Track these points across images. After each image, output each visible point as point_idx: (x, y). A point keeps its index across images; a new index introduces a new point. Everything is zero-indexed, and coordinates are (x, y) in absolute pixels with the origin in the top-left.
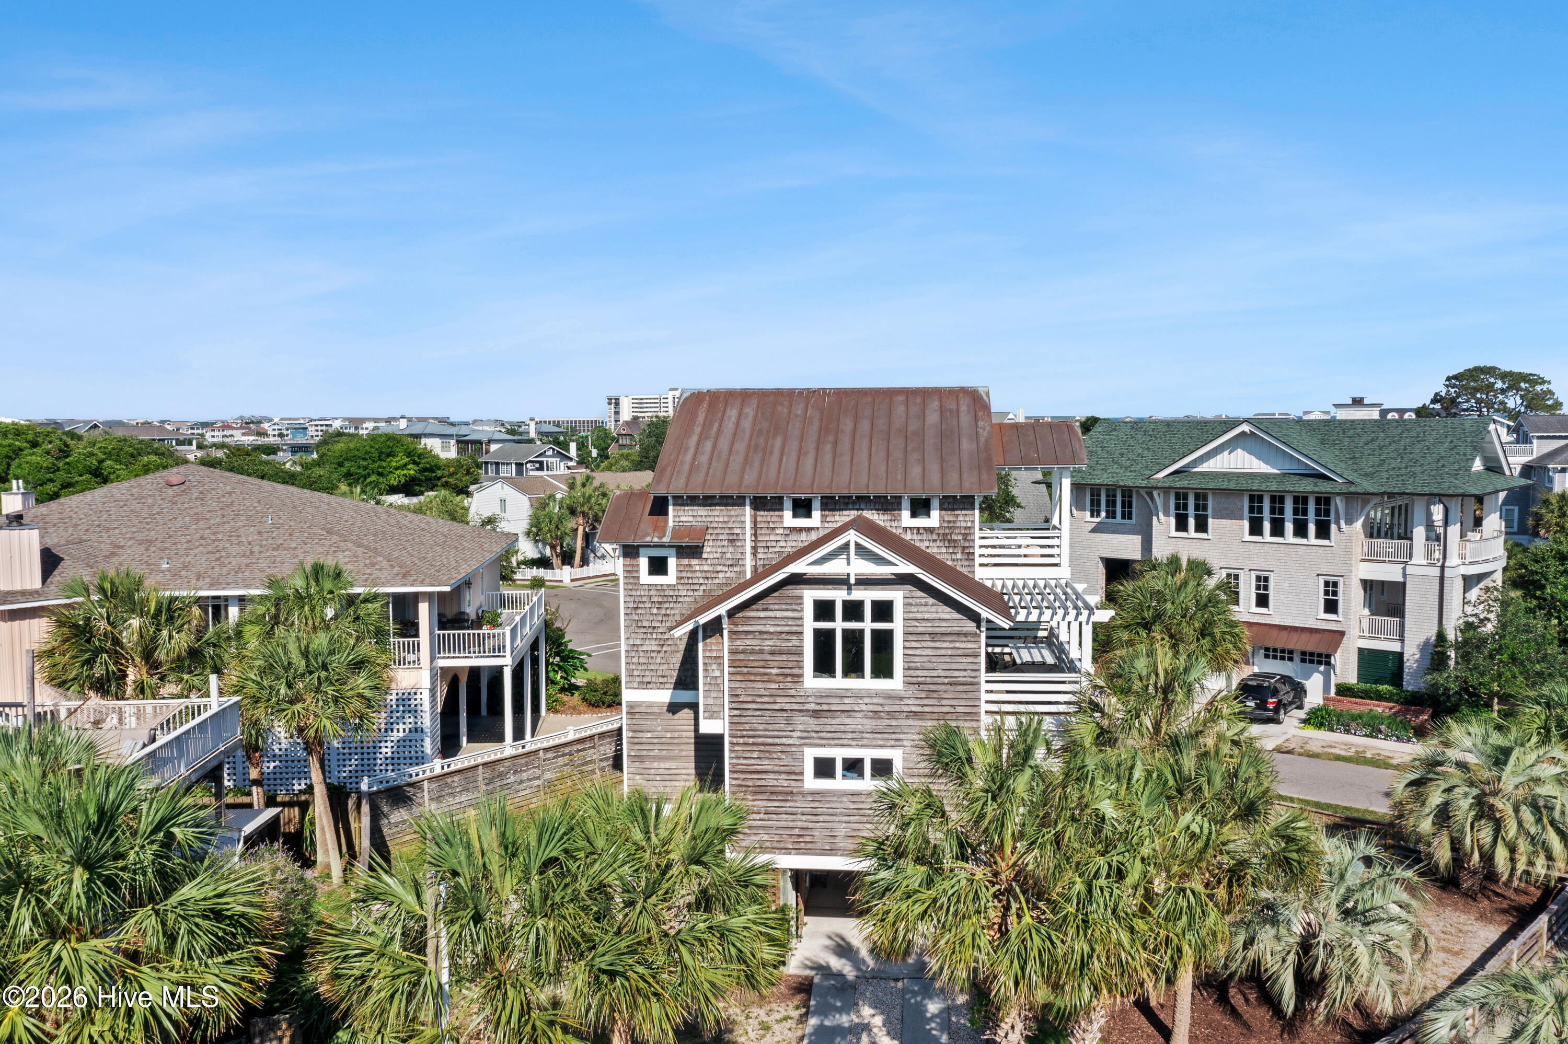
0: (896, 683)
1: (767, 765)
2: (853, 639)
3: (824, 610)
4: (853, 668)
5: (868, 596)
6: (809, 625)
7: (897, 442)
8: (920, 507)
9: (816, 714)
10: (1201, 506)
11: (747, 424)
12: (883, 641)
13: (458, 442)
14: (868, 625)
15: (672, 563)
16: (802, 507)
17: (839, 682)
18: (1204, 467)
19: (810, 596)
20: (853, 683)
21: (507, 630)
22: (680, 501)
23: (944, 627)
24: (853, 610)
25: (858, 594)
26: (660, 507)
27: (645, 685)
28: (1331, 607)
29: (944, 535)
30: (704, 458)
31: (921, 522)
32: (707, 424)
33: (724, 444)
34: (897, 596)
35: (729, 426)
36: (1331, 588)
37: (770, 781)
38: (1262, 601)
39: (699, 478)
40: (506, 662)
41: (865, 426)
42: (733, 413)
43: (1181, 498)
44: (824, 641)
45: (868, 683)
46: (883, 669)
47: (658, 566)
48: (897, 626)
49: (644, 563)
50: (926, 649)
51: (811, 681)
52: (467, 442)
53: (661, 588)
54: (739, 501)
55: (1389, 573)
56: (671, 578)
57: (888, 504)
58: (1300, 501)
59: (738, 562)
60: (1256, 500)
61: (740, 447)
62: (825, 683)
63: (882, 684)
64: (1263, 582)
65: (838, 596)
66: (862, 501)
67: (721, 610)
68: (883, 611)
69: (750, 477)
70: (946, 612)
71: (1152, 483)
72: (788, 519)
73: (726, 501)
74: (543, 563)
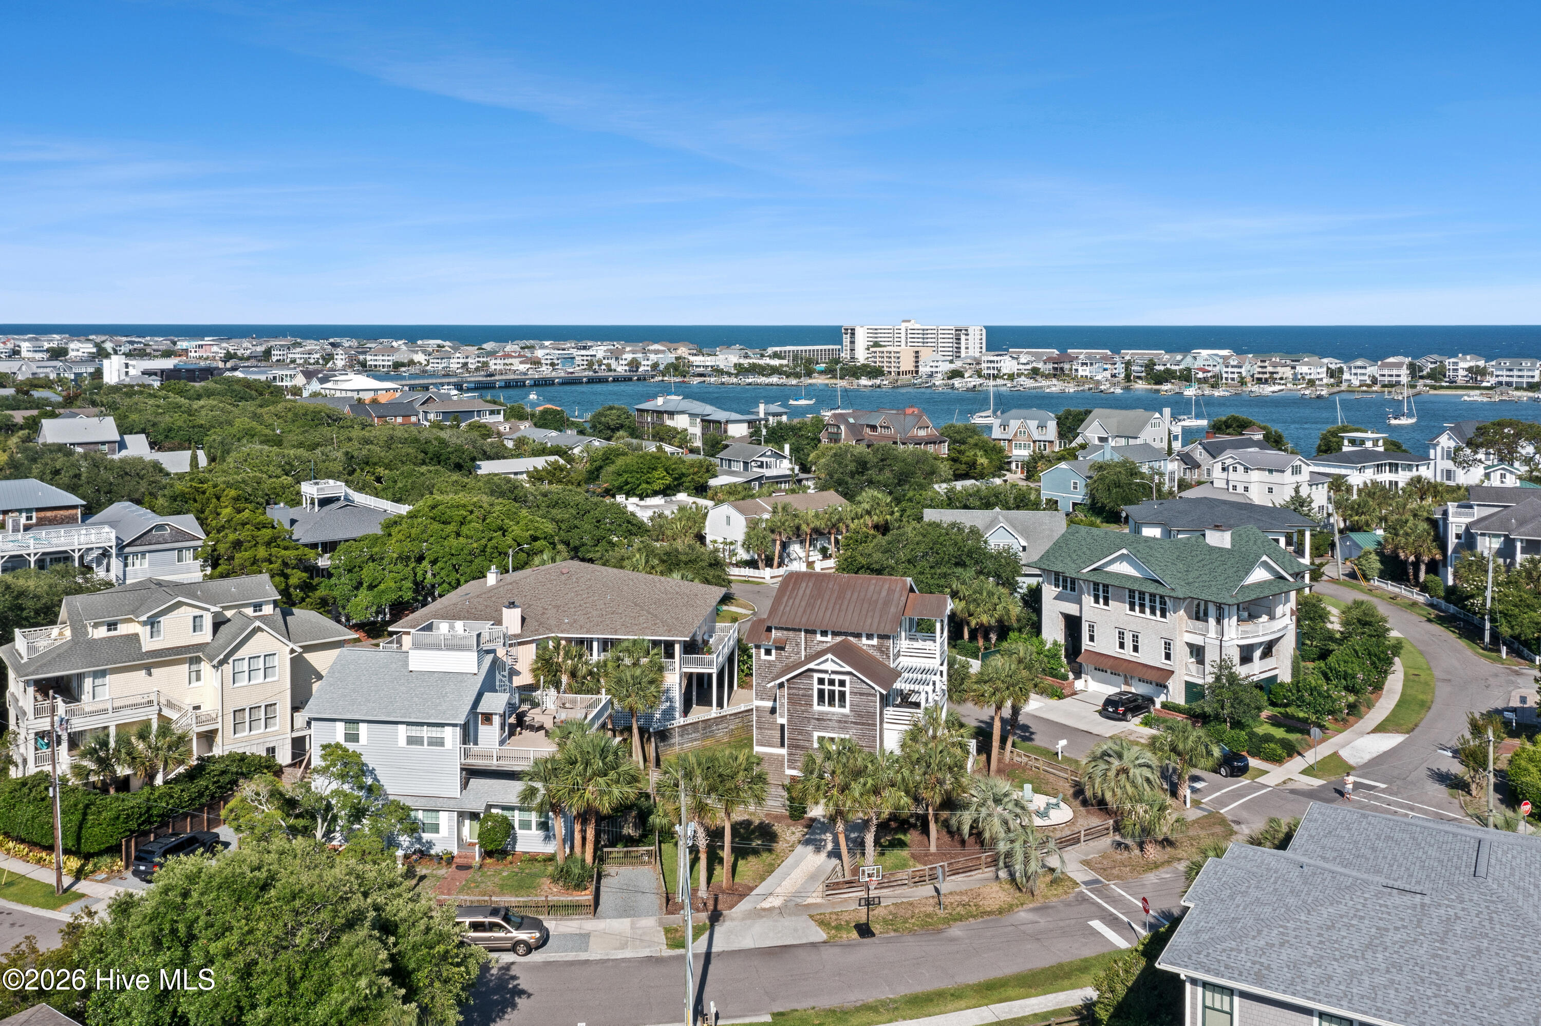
0: (846, 710)
1: (800, 737)
2: (831, 693)
3: (821, 681)
4: (831, 703)
5: (837, 677)
6: (816, 686)
7: (866, 605)
8: (870, 637)
9: (818, 719)
10: (1106, 591)
11: (808, 592)
12: (842, 695)
13: (703, 421)
14: (837, 688)
15: (773, 652)
16: (824, 633)
17: (826, 708)
18: (1108, 569)
19: (816, 676)
20: (831, 709)
21: (715, 656)
22: (776, 628)
23: (865, 691)
24: (832, 682)
25: (833, 676)
26: (769, 629)
27: (762, 699)
28: (1168, 656)
29: (879, 648)
30: (788, 609)
31: (870, 642)
32: (793, 589)
33: (797, 601)
34: (847, 678)
35: (801, 592)
36: (1168, 645)
37: (801, 743)
38: (1136, 649)
39: (784, 619)
40: (714, 671)
41: (856, 595)
42: (804, 585)
43: (1096, 585)
44: (821, 693)
45: (836, 709)
46: (842, 705)
47: (768, 652)
48: (847, 689)
49: (763, 651)
50: (857, 699)
51: (816, 707)
52: (709, 421)
53: (769, 661)
54: (800, 630)
55: (1198, 640)
56: (773, 657)
57: (858, 636)
58: (1153, 596)
59: (798, 653)
60: (1132, 592)
61: (803, 604)
62: (821, 708)
63: (842, 710)
64: (1135, 638)
65: (826, 676)
66: (846, 634)
67: (784, 679)
68: (842, 683)
69: (804, 620)
70: (864, 686)
71: (1079, 576)
72: (819, 637)
73: (794, 630)
74: (752, 564)
